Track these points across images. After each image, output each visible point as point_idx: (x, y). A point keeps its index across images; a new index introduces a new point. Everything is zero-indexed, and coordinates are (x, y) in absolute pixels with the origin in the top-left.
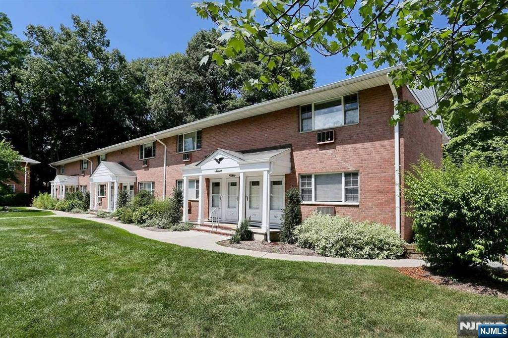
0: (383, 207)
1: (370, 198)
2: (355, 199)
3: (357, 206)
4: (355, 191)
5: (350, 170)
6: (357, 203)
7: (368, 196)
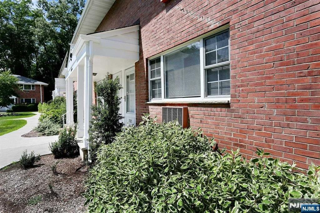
0: (296, 107)
1: (257, 85)
2: (224, 89)
3: (227, 105)
4: (224, 72)
5: (212, 27)
6: (225, 99)
7: (251, 80)
